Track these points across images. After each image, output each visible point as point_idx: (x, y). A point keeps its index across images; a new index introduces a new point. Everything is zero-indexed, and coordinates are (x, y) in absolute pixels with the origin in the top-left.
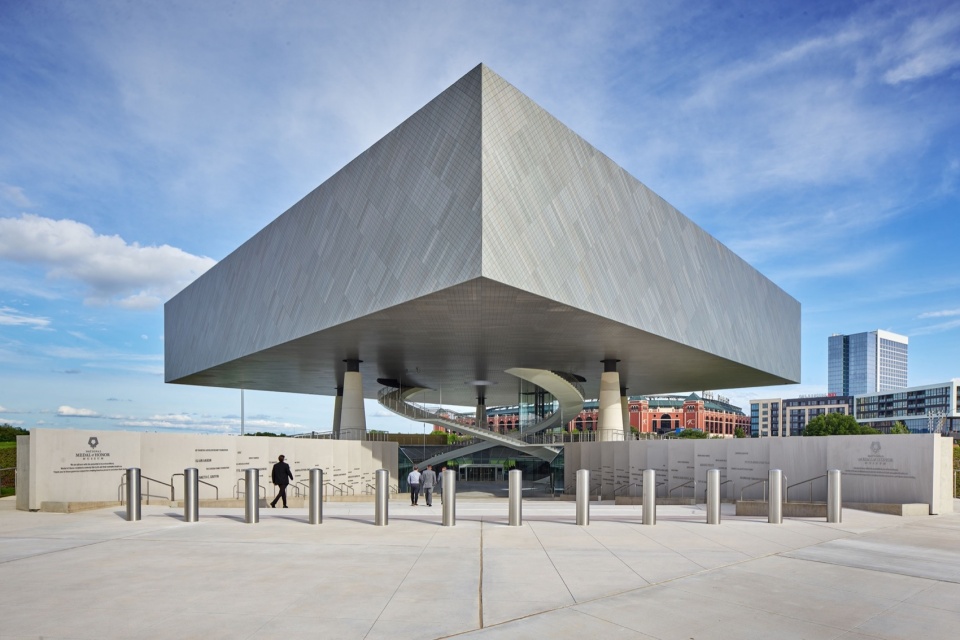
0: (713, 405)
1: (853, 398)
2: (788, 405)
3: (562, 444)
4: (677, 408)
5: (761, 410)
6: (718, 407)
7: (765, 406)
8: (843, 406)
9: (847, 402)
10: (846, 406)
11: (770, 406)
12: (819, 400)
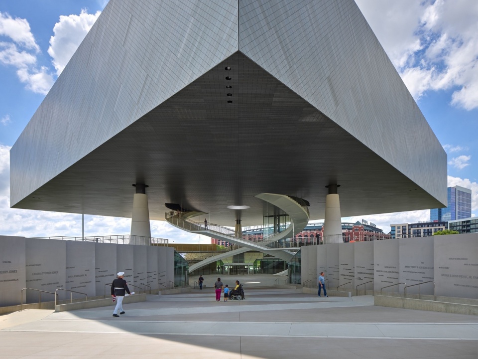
0: (368, 228)
1: (447, 223)
2: (412, 227)
3: (298, 248)
4: (349, 229)
5: (397, 230)
6: (370, 229)
7: (399, 228)
8: (442, 227)
9: (444, 225)
10: (444, 227)
11: (401, 228)
12: (428, 224)
